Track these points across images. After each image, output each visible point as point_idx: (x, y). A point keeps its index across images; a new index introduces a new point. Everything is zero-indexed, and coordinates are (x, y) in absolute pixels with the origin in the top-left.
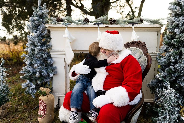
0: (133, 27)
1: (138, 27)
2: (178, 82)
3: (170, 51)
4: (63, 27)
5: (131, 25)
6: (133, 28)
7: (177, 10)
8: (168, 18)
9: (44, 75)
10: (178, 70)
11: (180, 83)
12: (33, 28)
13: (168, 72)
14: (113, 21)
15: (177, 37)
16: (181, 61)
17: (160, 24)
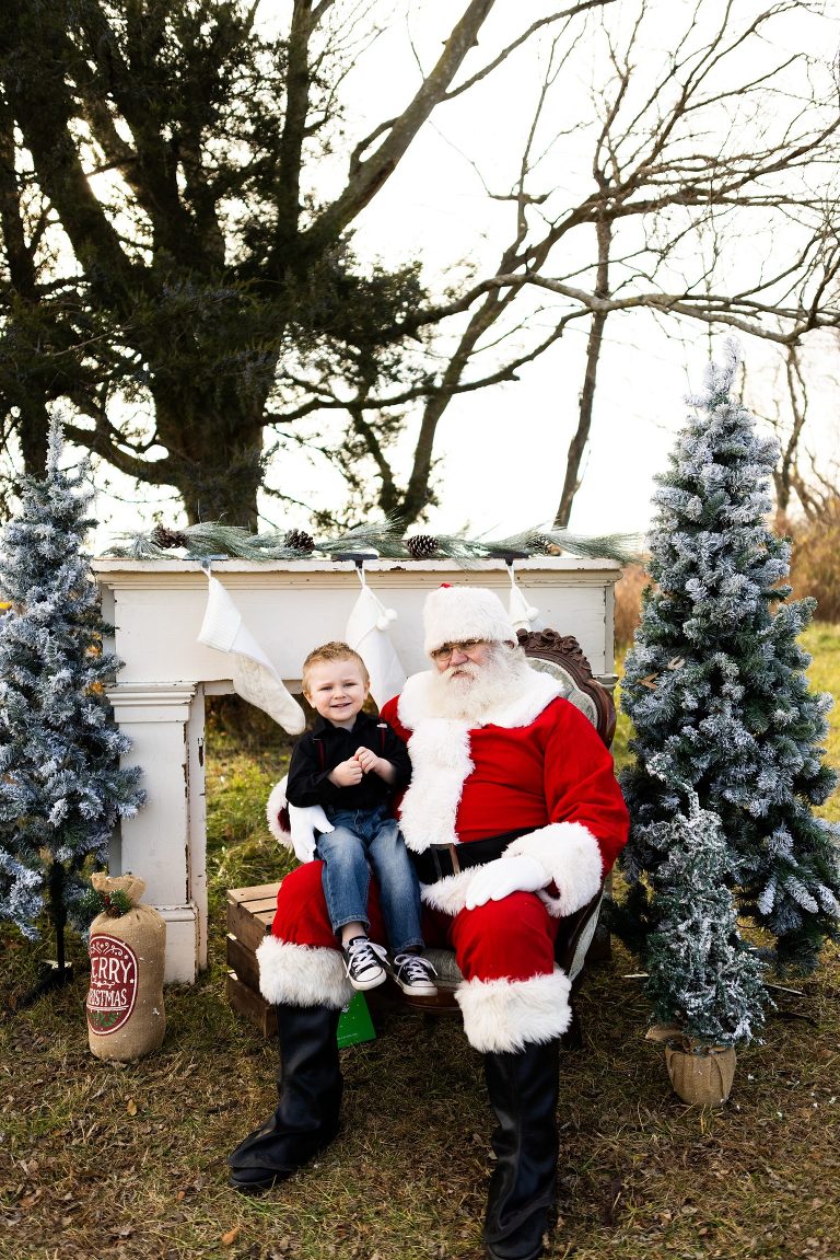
0: (511, 570)
1: (532, 571)
2: (715, 788)
3: (670, 666)
4: (187, 572)
5: (501, 564)
6: (512, 575)
7: (690, 507)
8: (651, 533)
9: (93, 813)
10: (713, 739)
11: (721, 792)
12: (27, 579)
13: (677, 749)
14: (428, 543)
15: (696, 610)
16: (722, 704)
17: (617, 558)
